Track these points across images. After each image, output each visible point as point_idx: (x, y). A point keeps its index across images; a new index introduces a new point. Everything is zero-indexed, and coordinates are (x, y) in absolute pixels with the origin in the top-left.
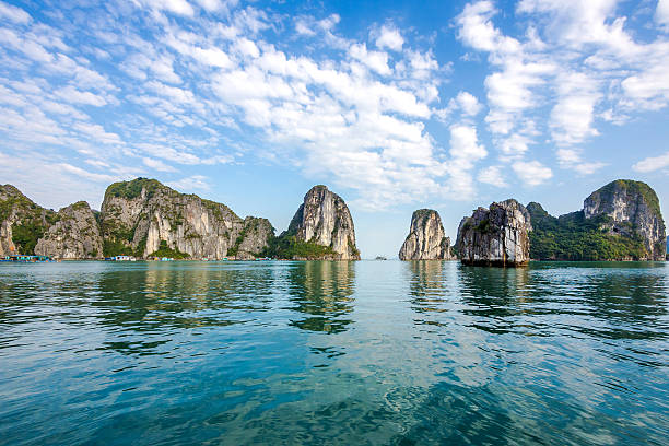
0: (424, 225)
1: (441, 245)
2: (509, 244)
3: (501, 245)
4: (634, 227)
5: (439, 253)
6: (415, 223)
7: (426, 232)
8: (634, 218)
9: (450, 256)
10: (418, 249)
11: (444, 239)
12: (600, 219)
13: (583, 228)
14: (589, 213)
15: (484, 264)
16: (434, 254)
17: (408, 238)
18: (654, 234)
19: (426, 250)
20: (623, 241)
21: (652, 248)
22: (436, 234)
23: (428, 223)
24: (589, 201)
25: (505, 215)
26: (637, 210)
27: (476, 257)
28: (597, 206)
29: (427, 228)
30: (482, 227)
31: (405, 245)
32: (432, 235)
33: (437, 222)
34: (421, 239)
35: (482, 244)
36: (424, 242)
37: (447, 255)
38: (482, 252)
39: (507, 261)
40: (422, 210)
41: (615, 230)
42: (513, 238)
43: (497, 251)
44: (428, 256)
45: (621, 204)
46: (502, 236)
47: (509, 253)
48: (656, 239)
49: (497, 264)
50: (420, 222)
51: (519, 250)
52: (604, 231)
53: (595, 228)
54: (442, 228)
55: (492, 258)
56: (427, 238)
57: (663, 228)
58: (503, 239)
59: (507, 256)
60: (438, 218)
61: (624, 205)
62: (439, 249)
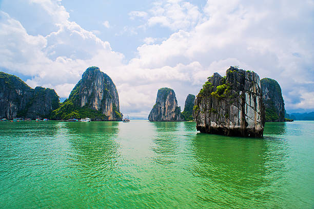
0: (165, 98)
1: (175, 111)
3: (240, 112)
5: (174, 117)
10: (161, 114)
11: (177, 108)
15: (221, 131)
19: (166, 114)
21: (279, 115)
23: (168, 97)
25: (244, 79)
29: (167, 100)
32: (170, 105)
33: (173, 97)
34: (163, 107)
36: (165, 109)
37: (179, 118)
38: (219, 120)
39: (246, 130)
42: (253, 105)
44: (167, 118)
46: (241, 102)
47: (249, 121)
48: (281, 110)
54: (176, 101)
55: (231, 126)
56: (167, 107)
57: (283, 105)
58: (243, 105)
59: (246, 124)
60: (173, 94)
61: (268, 91)
62: (174, 114)
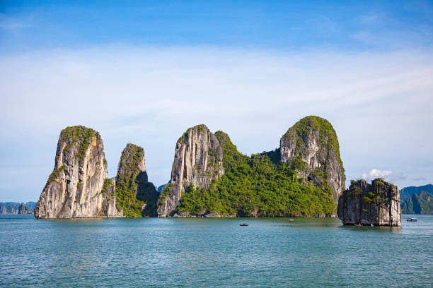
1: (104, 191)
3: (388, 214)
4: (325, 177)
5: (100, 206)
6: (66, 152)
7: (84, 169)
8: (325, 165)
11: (107, 181)
12: (297, 164)
14: (286, 155)
16: (93, 209)
17: (51, 178)
19: (82, 201)
22: (97, 172)
24: (286, 139)
25: (391, 190)
26: (328, 157)
28: (294, 147)
29: (86, 162)
34: (74, 181)
36: (79, 186)
41: (309, 179)
42: (396, 208)
43: (385, 218)
44: (84, 212)
45: (314, 147)
47: (394, 219)
50: (74, 150)
52: (300, 180)
53: (290, 175)
55: (382, 222)
56: (85, 178)
57: (344, 178)
58: (389, 209)
59: (392, 222)
60: (100, 146)
61: (317, 148)
62: (101, 199)
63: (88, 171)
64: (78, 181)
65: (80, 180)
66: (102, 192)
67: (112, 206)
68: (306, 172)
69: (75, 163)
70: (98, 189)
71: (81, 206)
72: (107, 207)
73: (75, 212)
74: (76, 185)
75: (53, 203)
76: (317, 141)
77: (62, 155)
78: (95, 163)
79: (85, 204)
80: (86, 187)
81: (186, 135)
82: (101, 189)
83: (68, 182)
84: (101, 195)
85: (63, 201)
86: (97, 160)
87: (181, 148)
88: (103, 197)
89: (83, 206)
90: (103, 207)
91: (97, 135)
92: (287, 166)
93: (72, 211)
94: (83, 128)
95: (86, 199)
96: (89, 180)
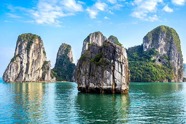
0: (28, 49)
1: (43, 68)
2: (117, 75)
4: (169, 59)
5: (41, 76)
6: (20, 47)
7: (30, 55)
8: (169, 53)
9: (50, 78)
10: (21, 71)
11: (45, 63)
12: (152, 52)
13: (142, 58)
14: (146, 47)
15: (97, 91)
16: (36, 76)
17: (12, 60)
18: (178, 64)
19: (29, 72)
20: (163, 69)
21: (177, 74)
22: (39, 57)
23: (32, 47)
24: (146, 39)
25: (115, 51)
26: (171, 48)
27: (92, 85)
28: (150, 42)
29: (31, 52)
30: (97, 60)
31: (9, 67)
32: (35, 59)
33: (40, 46)
34: (25, 62)
35: (97, 74)
36: (28, 65)
37: (48, 77)
38: (96, 81)
39: (115, 89)
40: (27, 35)
41: (159, 60)
42: (120, 71)
43: (108, 82)
44: (30, 78)
45: (162, 43)
46: (112, 68)
47: (117, 83)
48: (179, 68)
49: (108, 92)
50: (24, 46)
51: (124, 80)
52: (154, 61)
53: (149, 58)
54: (44, 52)
55: (105, 87)
56: (31, 61)
57: (182, 60)
58: (113, 71)
59: (116, 85)
60: (41, 44)
61: (164, 43)
62: (41, 72)
63: (33, 56)
64: (27, 62)
65: (28, 62)
66: (42, 68)
67: (48, 75)
68: (157, 56)
69: (25, 53)
70: (39, 66)
71: (28, 75)
72: (45, 76)
73: (25, 78)
74: (26, 64)
75: (12, 74)
76: (164, 39)
77: (18, 48)
78: (37, 53)
79: (31, 74)
80: (32, 65)
81: (88, 37)
82: (41, 67)
83: (21, 63)
84: (41, 70)
85: (19, 73)
86: (39, 51)
87: (86, 45)
88: (43, 71)
89: (30, 75)
90: (42, 76)
91: (39, 38)
92: (146, 53)
93: (23, 78)
94: (31, 34)
95: (32, 71)
96: (33, 62)
